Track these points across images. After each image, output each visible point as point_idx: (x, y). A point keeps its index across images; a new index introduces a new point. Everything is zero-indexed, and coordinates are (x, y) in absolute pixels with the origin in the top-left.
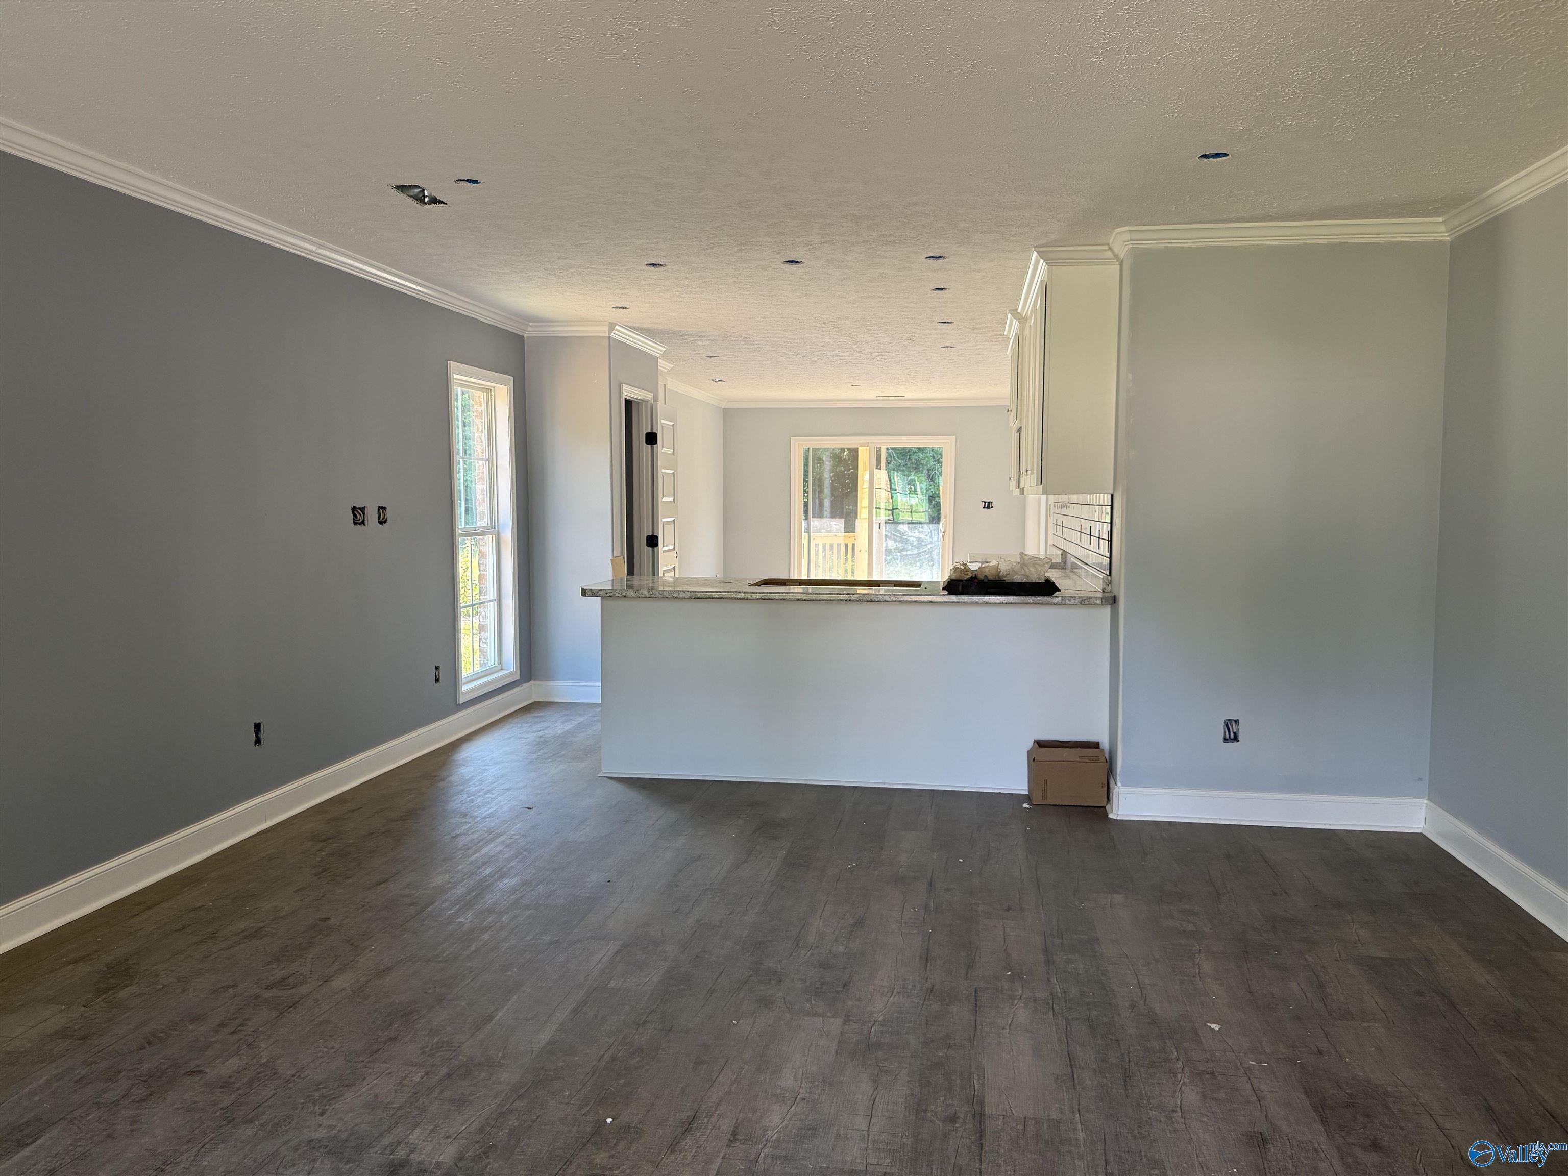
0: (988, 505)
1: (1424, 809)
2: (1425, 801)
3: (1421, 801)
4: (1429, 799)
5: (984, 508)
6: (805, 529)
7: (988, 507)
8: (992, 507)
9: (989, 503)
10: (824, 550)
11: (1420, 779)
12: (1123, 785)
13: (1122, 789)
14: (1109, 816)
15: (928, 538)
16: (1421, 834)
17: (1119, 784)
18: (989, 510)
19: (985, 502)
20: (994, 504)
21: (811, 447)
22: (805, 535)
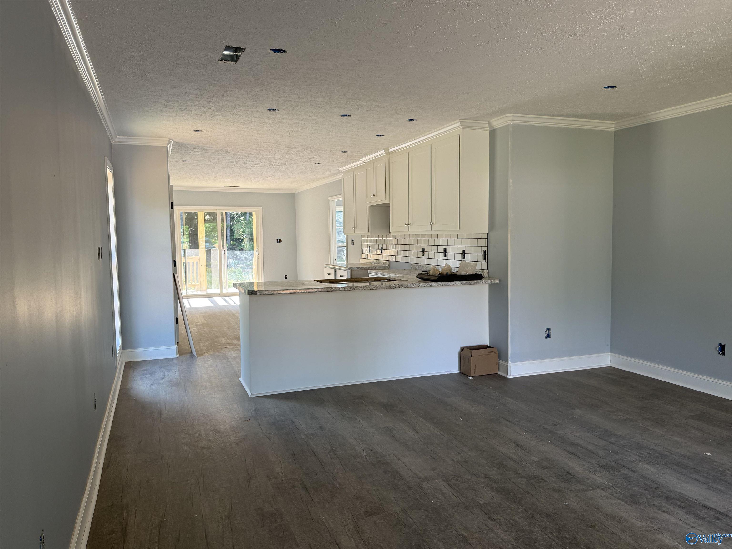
0: (279, 241)
1: (610, 357)
2: (610, 354)
3: (608, 354)
4: (612, 352)
5: (277, 242)
6: (183, 255)
7: (279, 242)
8: (281, 242)
9: (279, 240)
10: (193, 265)
11: (608, 345)
12: (512, 362)
13: (511, 364)
14: (507, 377)
15: (250, 258)
16: (610, 367)
17: (510, 362)
18: (280, 243)
19: (278, 239)
20: (282, 240)
21: (184, 211)
22: (183, 258)
